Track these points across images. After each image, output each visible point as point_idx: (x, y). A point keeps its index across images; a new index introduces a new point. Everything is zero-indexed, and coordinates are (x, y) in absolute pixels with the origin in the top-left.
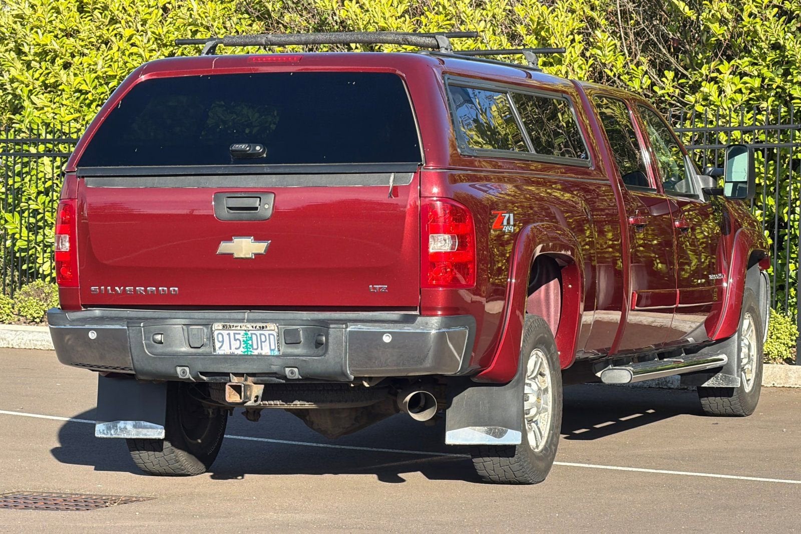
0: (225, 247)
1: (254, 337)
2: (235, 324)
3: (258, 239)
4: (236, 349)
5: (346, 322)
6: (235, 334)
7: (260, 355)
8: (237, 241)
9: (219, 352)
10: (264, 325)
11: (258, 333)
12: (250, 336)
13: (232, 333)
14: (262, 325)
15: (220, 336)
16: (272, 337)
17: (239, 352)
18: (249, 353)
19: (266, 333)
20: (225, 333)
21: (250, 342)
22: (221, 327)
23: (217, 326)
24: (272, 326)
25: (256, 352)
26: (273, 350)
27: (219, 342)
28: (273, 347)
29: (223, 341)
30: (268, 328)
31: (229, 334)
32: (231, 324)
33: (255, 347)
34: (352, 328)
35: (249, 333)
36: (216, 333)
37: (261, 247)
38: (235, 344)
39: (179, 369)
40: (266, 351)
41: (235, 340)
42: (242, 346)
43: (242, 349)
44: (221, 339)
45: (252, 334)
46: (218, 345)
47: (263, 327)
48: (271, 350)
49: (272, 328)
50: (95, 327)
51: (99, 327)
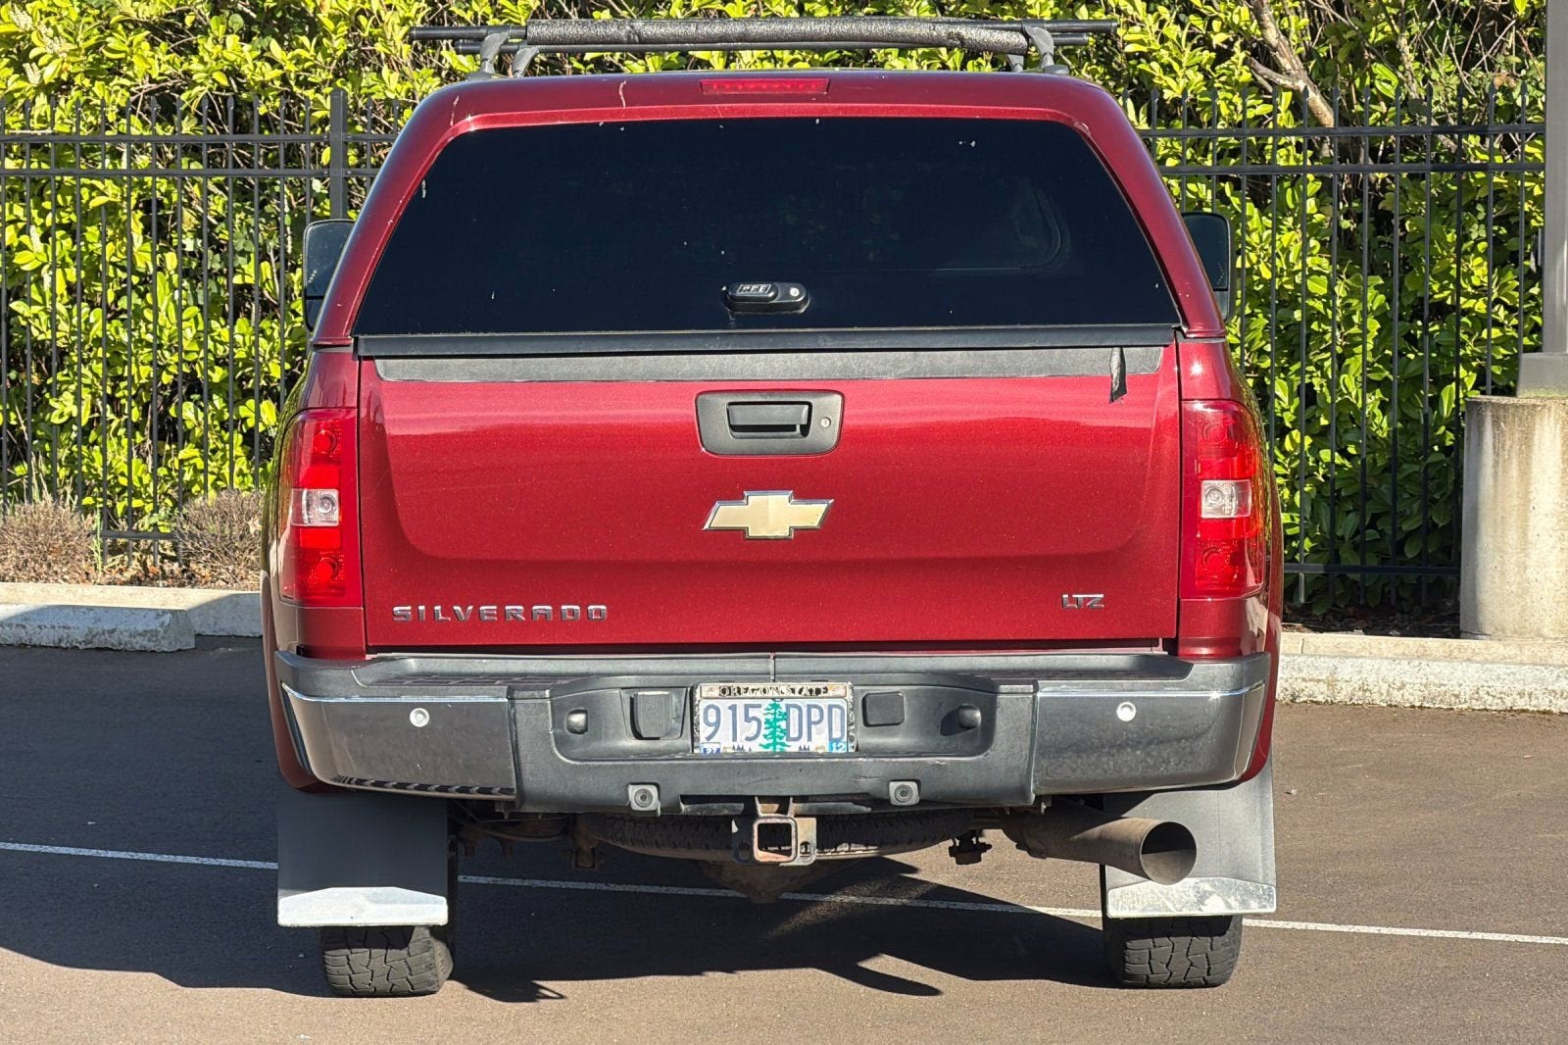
0: (723, 516)
1: (794, 713)
2: (751, 686)
3: (803, 494)
4: (748, 739)
5: (1033, 676)
6: (747, 707)
7: (804, 754)
8: (755, 499)
9: (707, 746)
10: (821, 685)
11: (803, 703)
12: (784, 710)
13: (740, 704)
14: (815, 686)
15: (712, 712)
16: (836, 712)
17: (755, 747)
18: (778, 748)
19: (824, 703)
20: (724, 705)
21: (783, 724)
22: (716, 693)
23: (707, 691)
24: (840, 689)
25: (793, 747)
26: (837, 741)
27: (708, 724)
28: (836, 734)
29: (717, 724)
30: (830, 693)
31: (733, 708)
32: (743, 686)
33: (794, 734)
34: (1048, 690)
35: (782, 704)
36: (702, 706)
37: (812, 514)
38: (747, 729)
39: (633, 790)
40: (819, 742)
41: (748, 719)
42: (763, 731)
43: (761, 740)
44: (712, 719)
45: (788, 707)
46: (704, 731)
47: (818, 691)
48: (832, 740)
49: (841, 692)
50: (427, 699)
51: (436, 700)
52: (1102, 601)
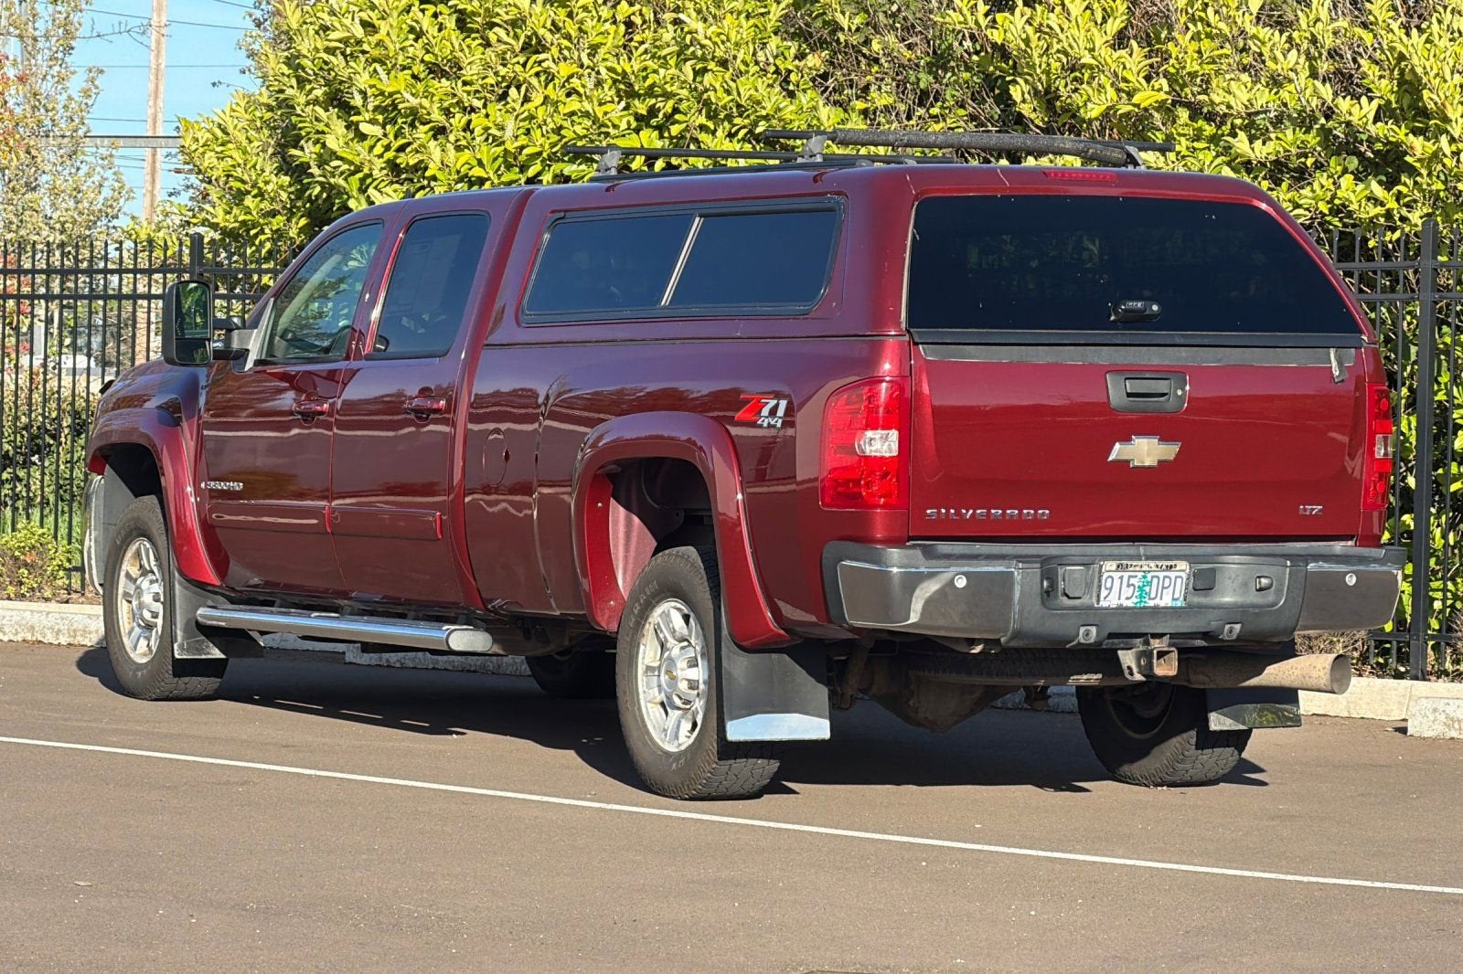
0: (1118, 451)
1: (1155, 580)
2: (1134, 563)
3: (1166, 438)
4: (1127, 598)
6: (1130, 577)
7: (1156, 608)
8: (1138, 441)
9: (1104, 604)
10: (1173, 563)
11: (1161, 575)
12: (1149, 579)
13: (1126, 575)
14: (1169, 563)
15: (1110, 580)
16: (1179, 580)
17: (1129, 604)
18: (1142, 604)
19: (1172, 575)
20: (1116, 575)
21: (1147, 589)
22: (1114, 568)
23: (1108, 566)
24: (1183, 565)
25: (1151, 603)
26: (1177, 599)
27: (1106, 589)
28: (1176, 596)
29: (1111, 589)
30: (1178, 568)
31: (1121, 578)
32: (1129, 563)
33: (1153, 595)
34: (1312, 566)
35: (1149, 575)
36: (1104, 576)
37: (1169, 451)
38: (1127, 592)
40: (1166, 601)
41: (1128, 586)
42: (1136, 594)
43: (1134, 600)
44: (1109, 585)
45: (1153, 577)
46: (1104, 593)
47: (1171, 567)
48: (1174, 599)
49: (1183, 568)
50: (966, 569)
51: (971, 569)
52: (1320, 510)
